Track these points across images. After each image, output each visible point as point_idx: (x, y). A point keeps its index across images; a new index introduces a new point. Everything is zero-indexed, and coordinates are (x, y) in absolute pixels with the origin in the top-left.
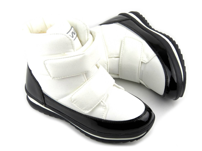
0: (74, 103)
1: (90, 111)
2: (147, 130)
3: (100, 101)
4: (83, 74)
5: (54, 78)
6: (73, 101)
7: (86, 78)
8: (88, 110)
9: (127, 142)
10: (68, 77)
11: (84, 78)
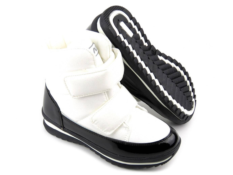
0: (95, 124)
1: (111, 132)
2: (172, 154)
3: (122, 122)
4: (105, 92)
5: (74, 96)
6: (93, 121)
7: (107, 97)
8: (110, 132)
9: (151, 167)
10: (89, 96)
11: (105, 97)
